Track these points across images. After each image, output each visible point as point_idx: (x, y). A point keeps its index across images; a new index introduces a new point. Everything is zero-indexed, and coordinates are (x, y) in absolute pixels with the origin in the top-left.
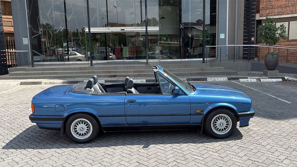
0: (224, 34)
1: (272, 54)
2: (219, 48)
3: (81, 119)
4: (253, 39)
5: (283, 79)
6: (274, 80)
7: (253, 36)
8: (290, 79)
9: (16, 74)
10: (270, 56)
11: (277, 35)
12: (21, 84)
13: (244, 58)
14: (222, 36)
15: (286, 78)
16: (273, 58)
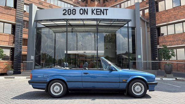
0: (140, 56)
1: (168, 65)
2: (138, 62)
3: (57, 83)
4: (157, 58)
5: (176, 79)
6: (171, 79)
7: (157, 57)
8: (180, 79)
9: (25, 74)
10: (167, 66)
11: (170, 54)
12: (27, 78)
13: (153, 69)
14: (139, 57)
15: (178, 78)
16: (169, 67)
